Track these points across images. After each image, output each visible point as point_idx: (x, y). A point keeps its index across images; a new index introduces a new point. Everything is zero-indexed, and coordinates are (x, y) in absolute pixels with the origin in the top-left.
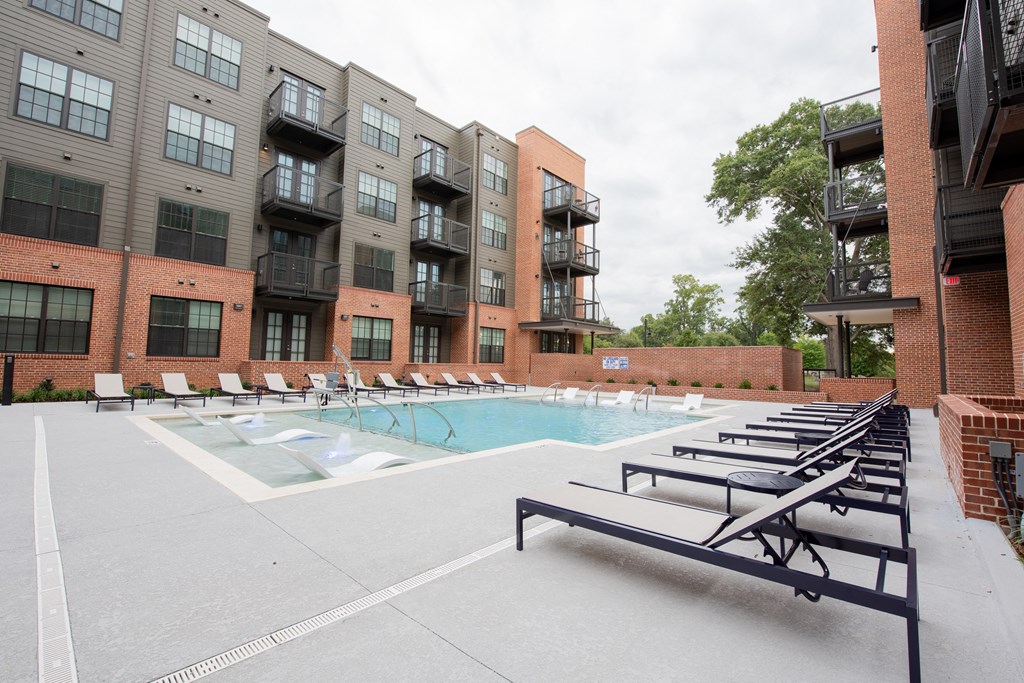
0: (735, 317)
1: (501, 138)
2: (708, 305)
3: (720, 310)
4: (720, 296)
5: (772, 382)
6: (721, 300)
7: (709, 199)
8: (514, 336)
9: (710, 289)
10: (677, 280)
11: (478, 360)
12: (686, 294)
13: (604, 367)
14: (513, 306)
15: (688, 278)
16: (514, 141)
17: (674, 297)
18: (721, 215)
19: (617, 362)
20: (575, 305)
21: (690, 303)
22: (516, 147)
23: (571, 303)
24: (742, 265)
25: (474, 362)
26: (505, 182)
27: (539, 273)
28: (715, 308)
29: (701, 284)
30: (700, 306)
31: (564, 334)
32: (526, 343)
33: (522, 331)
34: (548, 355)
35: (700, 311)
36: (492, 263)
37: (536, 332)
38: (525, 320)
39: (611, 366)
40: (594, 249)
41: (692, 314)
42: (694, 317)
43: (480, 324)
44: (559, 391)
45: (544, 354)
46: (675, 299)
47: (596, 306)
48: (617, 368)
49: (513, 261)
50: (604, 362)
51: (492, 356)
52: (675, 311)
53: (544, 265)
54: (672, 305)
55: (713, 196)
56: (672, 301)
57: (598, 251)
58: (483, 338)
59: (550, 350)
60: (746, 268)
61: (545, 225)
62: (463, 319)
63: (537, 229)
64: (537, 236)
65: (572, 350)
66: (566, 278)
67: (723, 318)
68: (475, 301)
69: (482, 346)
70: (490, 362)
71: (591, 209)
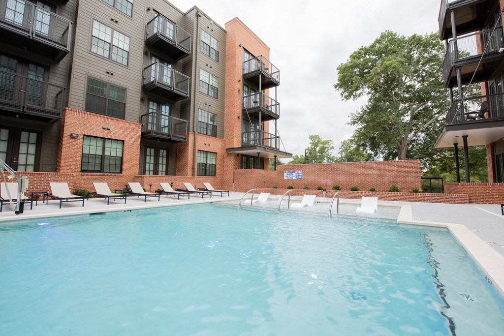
0: (339, 156)
1: (214, 23)
2: (326, 150)
3: (331, 153)
4: (332, 145)
5: (413, 187)
6: (332, 148)
7: (336, 87)
8: (223, 158)
9: (327, 142)
10: (311, 138)
11: (196, 174)
12: (316, 145)
13: (285, 178)
14: (223, 137)
15: (316, 137)
16: (224, 27)
17: (310, 146)
18: (342, 95)
19: (294, 174)
20: (264, 139)
21: (318, 149)
22: (225, 32)
23: (261, 137)
24: (354, 123)
25: (193, 175)
26: (217, 54)
27: (240, 115)
28: (330, 151)
29: (323, 140)
30: (322, 151)
31: (257, 157)
32: (231, 163)
33: (228, 154)
34: (246, 170)
35: (322, 153)
36: (207, 107)
37: (238, 155)
38: (230, 147)
39: (290, 177)
40: (276, 102)
41: (318, 154)
42: (319, 156)
43: (197, 148)
44: (255, 195)
45: (243, 170)
46: (310, 147)
47: (278, 139)
48: (294, 178)
49: (223, 108)
50: (285, 174)
51: (206, 171)
52: (310, 153)
53: (244, 110)
54: (309, 150)
55: (338, 84)
56: (309, 148)
57: (279, 104)
58: (200, 159)
59: (247, 167)
60: (356, 125)
61: (244, 85)
62: (185, 144)
63: (239, 86)
64: (239, 91)
65: (262, 167)
66: (258, 122)
67: (333, 157)
68: (194, 132)
69: (199, 164)
70: (205, 175)
71: (274, 76)
